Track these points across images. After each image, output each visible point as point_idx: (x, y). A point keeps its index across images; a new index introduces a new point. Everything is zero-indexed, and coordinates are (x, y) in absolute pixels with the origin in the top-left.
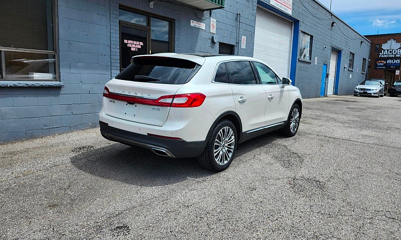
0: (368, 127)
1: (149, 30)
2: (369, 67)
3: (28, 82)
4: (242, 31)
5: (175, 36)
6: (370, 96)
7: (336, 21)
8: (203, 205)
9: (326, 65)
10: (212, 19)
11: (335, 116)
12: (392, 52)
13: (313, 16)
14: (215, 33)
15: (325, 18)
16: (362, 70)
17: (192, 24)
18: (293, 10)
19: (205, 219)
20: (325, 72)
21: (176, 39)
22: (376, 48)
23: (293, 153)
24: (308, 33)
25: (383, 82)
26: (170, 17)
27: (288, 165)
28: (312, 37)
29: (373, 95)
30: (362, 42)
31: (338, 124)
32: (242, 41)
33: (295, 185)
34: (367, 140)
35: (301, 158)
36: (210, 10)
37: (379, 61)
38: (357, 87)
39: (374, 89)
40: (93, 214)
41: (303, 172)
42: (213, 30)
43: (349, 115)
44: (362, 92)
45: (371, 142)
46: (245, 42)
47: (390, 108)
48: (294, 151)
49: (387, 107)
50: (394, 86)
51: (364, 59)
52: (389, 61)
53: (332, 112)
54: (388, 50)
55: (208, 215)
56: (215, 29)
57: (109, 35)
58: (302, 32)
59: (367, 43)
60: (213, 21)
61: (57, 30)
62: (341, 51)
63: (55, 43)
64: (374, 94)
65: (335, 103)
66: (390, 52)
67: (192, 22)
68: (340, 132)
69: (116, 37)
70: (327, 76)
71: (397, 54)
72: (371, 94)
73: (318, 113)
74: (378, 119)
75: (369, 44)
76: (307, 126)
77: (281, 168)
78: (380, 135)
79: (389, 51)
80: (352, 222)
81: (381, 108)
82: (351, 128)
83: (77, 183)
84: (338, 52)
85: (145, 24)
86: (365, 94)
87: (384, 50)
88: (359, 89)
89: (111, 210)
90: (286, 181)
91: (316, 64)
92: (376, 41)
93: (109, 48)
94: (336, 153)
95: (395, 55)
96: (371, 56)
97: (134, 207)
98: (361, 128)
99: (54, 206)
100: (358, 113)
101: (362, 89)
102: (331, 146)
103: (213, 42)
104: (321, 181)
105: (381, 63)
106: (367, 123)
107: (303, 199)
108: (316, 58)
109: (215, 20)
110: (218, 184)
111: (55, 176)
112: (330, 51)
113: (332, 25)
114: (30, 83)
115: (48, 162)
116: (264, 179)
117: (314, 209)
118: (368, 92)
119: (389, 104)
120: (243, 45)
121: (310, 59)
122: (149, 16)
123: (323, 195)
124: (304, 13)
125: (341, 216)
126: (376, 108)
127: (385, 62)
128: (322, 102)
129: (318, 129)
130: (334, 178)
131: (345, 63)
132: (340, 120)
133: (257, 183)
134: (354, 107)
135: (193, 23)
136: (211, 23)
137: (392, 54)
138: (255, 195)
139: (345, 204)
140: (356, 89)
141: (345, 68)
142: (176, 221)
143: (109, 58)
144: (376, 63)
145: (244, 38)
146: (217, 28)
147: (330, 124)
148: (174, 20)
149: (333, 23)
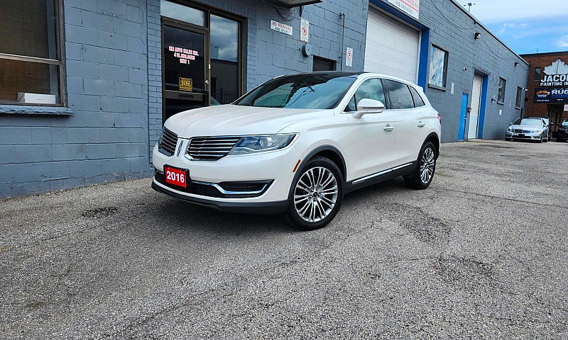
0: (538, 181)
1: (208, 32)
2: (526, 100)
3: (14, 106)
4: (346, 40)
5: (247, 44)
6: (528, 140)
7: (481, 30)
8: (293, 303)
9: (467, 95)
10: (302, 20)
11: (486, 166)
12: (559, 78)
13: (449, 22)
14: (307, 41)
15: (466, 27)
16: (516, 104)
17: (273, 27)
18: (421, 12)
19: (298, 328)
20: (465, 105)
21: (248, 47)
22: (536, 72)
23: (433, 219)
24: (441, 47)
25: (547, 121)
26: (239, 14)
27: (428, 237)
28: (447, 53)
29: (533, 138)
30: (516, 63)
31: (493, 177)
32: (347, 55)
33: (443, 270)
34: (543, 201)
35: (446, 227)
36: (301, 5)
37: (541, 92)
38: (510, 128)
39: (535, 129)
40: (102, 319)
41: (453, 248)
42: (305, 37)
43: (506, 164)
44: (517, 134)
45: (548, 203)
46: (351, 57)
47: (561, 156)
48: (434, 216)
49: (558, 155)
50: (562, 126)
51: (519, 88)
52: (554, 92)
53: (480, 161)
54: (553, 76)
55: (301, 321)
56: (307, 36)
57: (144, 37)
58: (433, 45)
59: (523, 64)
60: (305, 23)
61: (61, 26)
62: (487, 76)
63: (58, 46)
64: (535, 137)
65: (481, 148)
66: (557, 78)
67: (273, 24)
68: (498, 188)
69: (156, 41)
70: (468, 110)
71: (566, 81)
72: (530, 137)
73: (460, 162)
74: (551, 170)
75: (526, 67)
76: (447, 180)
77: (417, 242)
78: (559, 192)
79: (555, 77)
80: (552, 334)
81: (549, 155)
82: (513, 182)
83: (83, 265)
84: (483, 76)
85: (201, 23)
86: (522, 138)
87: (548, 76)
88: (513, 131)
89: (135, 312)
90: (427, 262)
91: (452, 93)
92: (536, 63)
93: (145, 57)
94: (500, 218)
95: (563, 82)
96: (529, 84)
97: (175, 308)
98: (529, 182)
99: (37, 305)
100: (518, 163)
101: (517, 131)
102: (489, 208)
103: (305, 55)
104: (484, 262)
105: (543, 95)
106: (535, 176)
107: (461, 293)
108: (453, 84)
109: (307, 23)
110: (317, 268)
111: (48, 254)
112: (472, 75)
113: (476, 38)
114: (18, 109)
115: (39, 233)
116: (391, 260)
117: (482, 309)
118: (526, 135)
119: (559, 151)
120: (349, 62)
121: (444, 86)
122: (207, 11)
123: (493, 286)
124: (436, 17)
125: (530, 324)
126: (543, 156)
127: (549, 93)
128: (462, 148)
129: (465, 184)
130: (505, 258)
131: (493, 93)
132: (495, 172)
133: (381, 266)
134: (511, 154)
135: (275, 25)
136: (302, 27)
137: (559, 81)
138: (379, 286)
139: (531, 301)
140: (509, 130)
141: (492, 100)
142: (246, 332)
143: (146, 73)
144: (535, 93)
145: (349, 51)
146: (310, 35)
147: (481, 177)
148: (246, 18)
149: (477, 34)
